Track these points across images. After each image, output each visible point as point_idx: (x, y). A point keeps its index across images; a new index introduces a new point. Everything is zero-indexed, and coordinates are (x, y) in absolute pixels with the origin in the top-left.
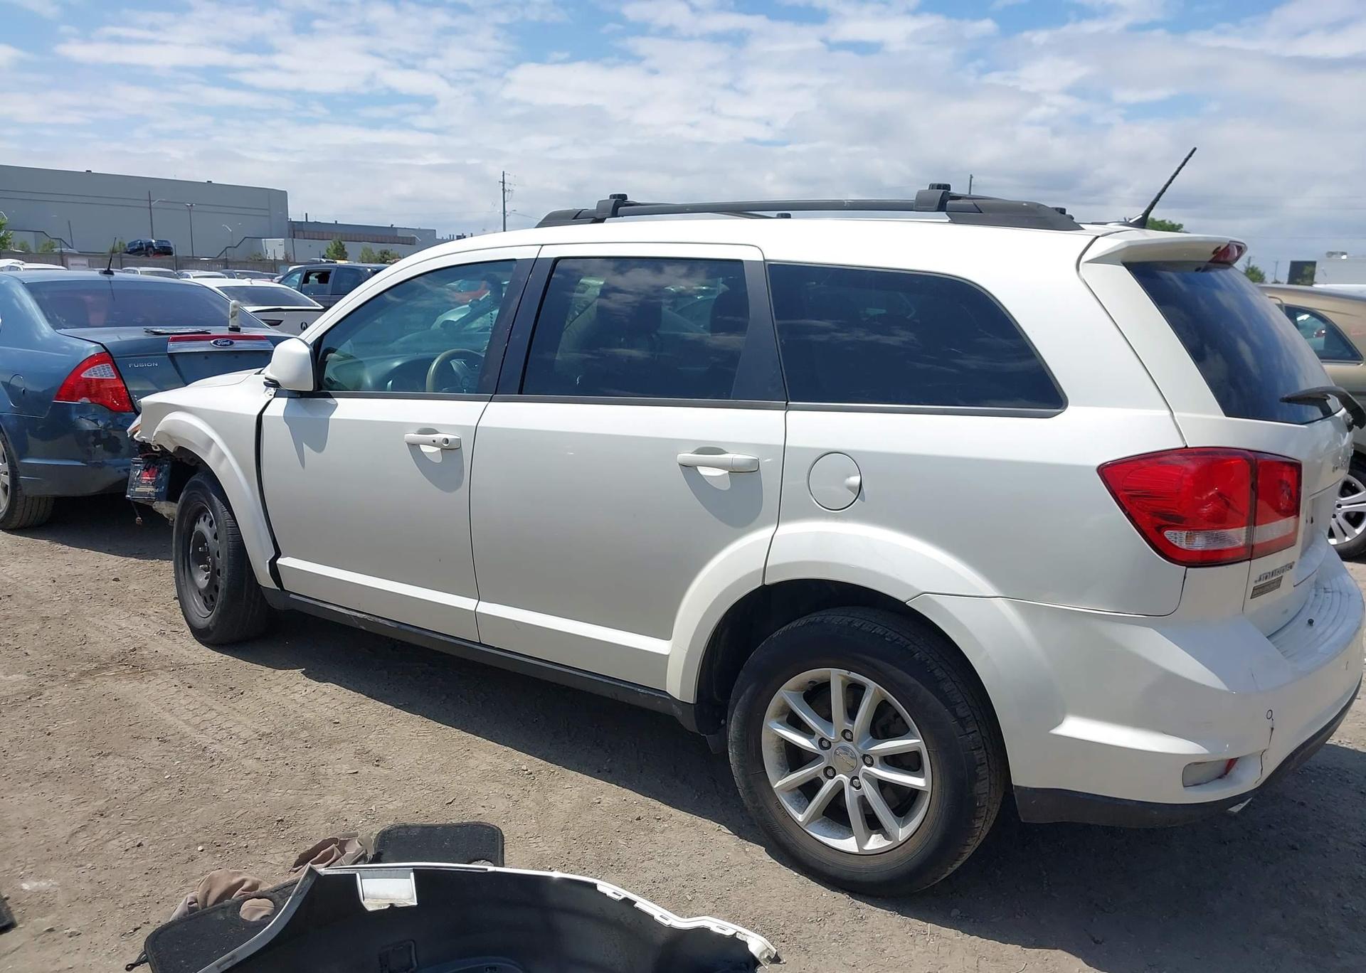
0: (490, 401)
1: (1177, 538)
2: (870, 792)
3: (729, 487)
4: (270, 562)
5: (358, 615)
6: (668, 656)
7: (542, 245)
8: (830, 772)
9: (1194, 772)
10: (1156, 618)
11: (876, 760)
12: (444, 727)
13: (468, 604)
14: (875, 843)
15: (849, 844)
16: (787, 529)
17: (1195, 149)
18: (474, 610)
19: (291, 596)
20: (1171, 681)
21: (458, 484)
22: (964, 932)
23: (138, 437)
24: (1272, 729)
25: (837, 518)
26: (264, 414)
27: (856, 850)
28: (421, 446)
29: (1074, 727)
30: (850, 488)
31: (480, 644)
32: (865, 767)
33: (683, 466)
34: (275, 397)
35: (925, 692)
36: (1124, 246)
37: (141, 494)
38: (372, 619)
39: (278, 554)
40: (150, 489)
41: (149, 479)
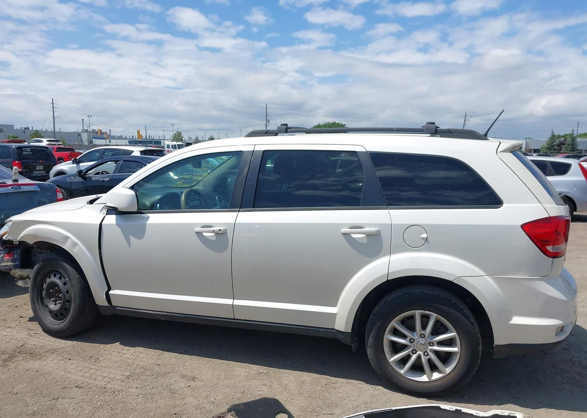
0: (239, 212)
1: (550, 248)
2: (433, 357)
3: (367, 241)
4: (105, 293)
5: (161, 313)
6: (336, 314)
7: (255, 145)
8: (414, 351)
10: (545, 278)
11: (435, 344)
12: (210, 359)
13: (229, 302)
14: (436, 376)
15: (424, 378)
16: (394, 257)
17: (504, 110)
18: (232, 304)
19: (117, 308)
20: (552, 300)
21: (226, 248)
22: (475, 404)
23: (6, 238)
24: (575, 312)
25: (417, 251)
26: (103, 223)
27: (427, 380)
28: (203, 233)
29: (517, 320)
30: (423, 239)
31: (234, 319)
32: (430, 347)
33: (344, 234)
34: (107, 214)
35: (458, 314)
36: (511, 146)
37: (5, 266)
38: (170, 314)
39: (109, 289)
40: (10, 264)
41: (9, 258)
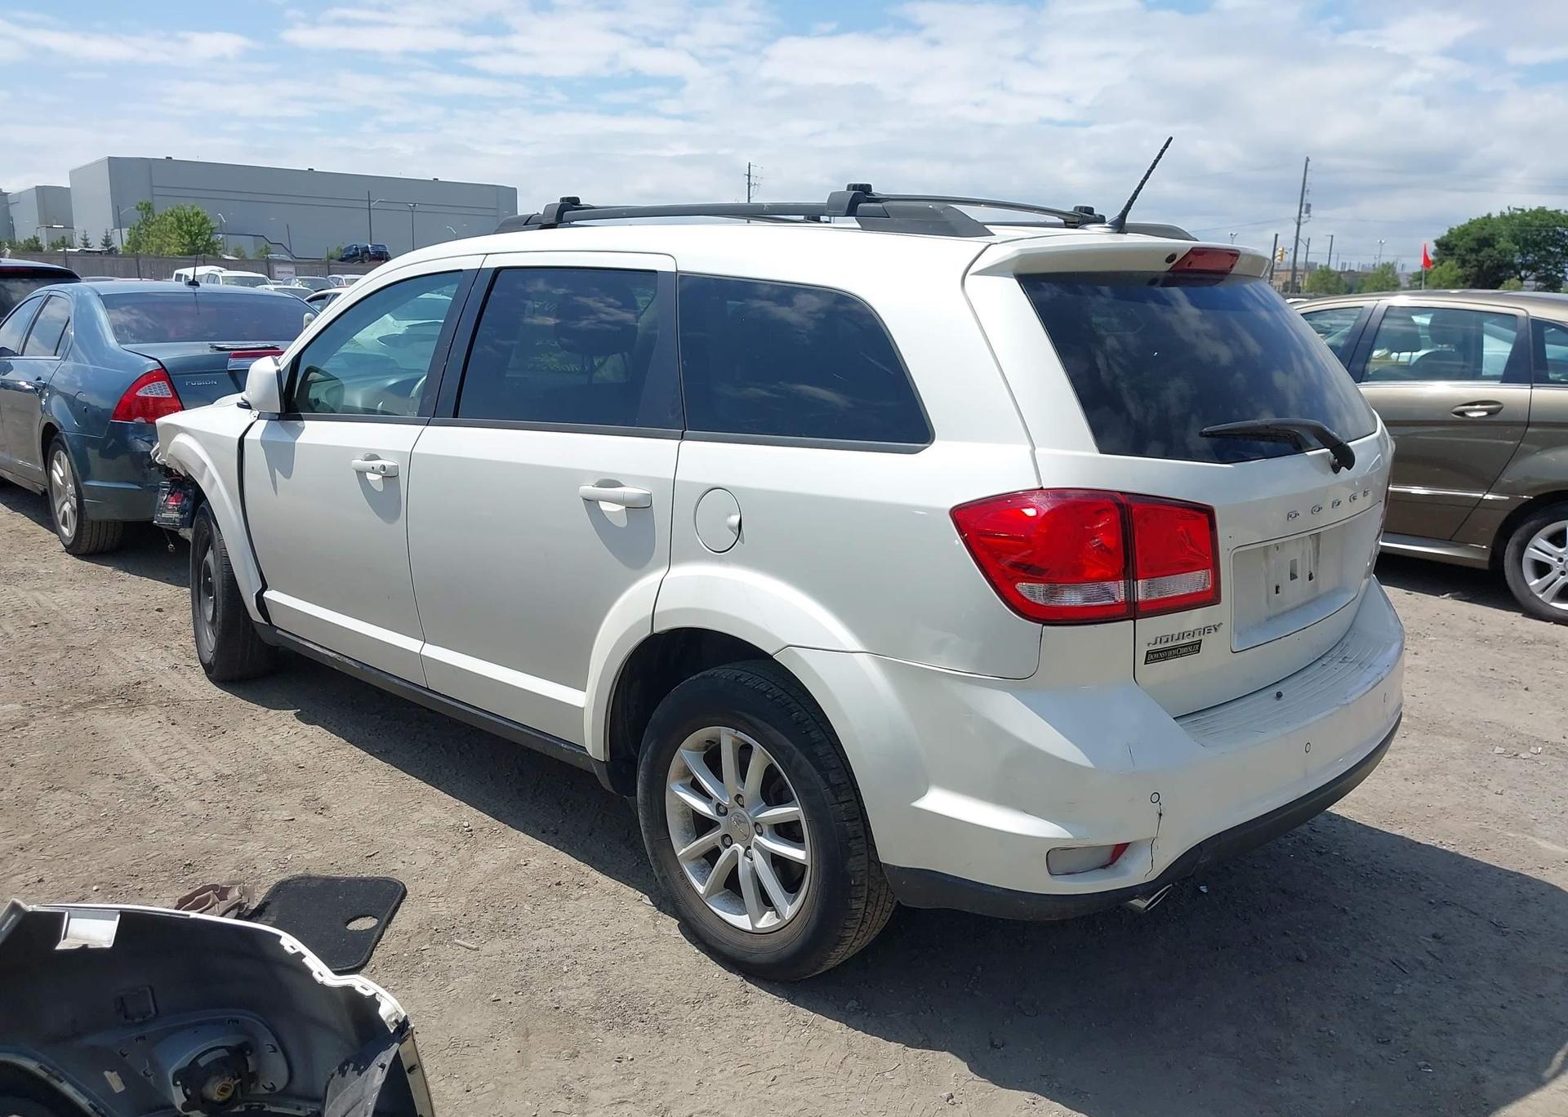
0: (427, 425)
1: (1032, 591)
2: (761, 864)
3: (626, 524)
4: (257, 595)
5: (330, 654)
6: (583, 708)
7: (487, 254)
8: (727, 839)
9: (1057, 858)
10: (1015, 681)
11: (766, 829)
12: (408, 777)
13: (412, 644)
14: (767, 921)
15: (742, 921)
16: (680, 571)
17: (1171, 139)
18: (418, 652)
19: (278, 631)
20: (1029, 755)
21: (398, 514)
22: (849, 1026)
23: (159, 459)
24: (1160, 815)
25: (720, 561)
26: (245, 438)
27: (750, 928)
28: (367, 474)
29: (938, 801)
30: (731, 528)
31: (428, 689)
32: (756, 836)
33: (587, 500)
34: (258, 419)
35: (799, 756)
36: (1015, 255)
37: (167, 520)
38: (341, 659)
39: (265, 587)
40: (176, 515)
41: (174, 503)
